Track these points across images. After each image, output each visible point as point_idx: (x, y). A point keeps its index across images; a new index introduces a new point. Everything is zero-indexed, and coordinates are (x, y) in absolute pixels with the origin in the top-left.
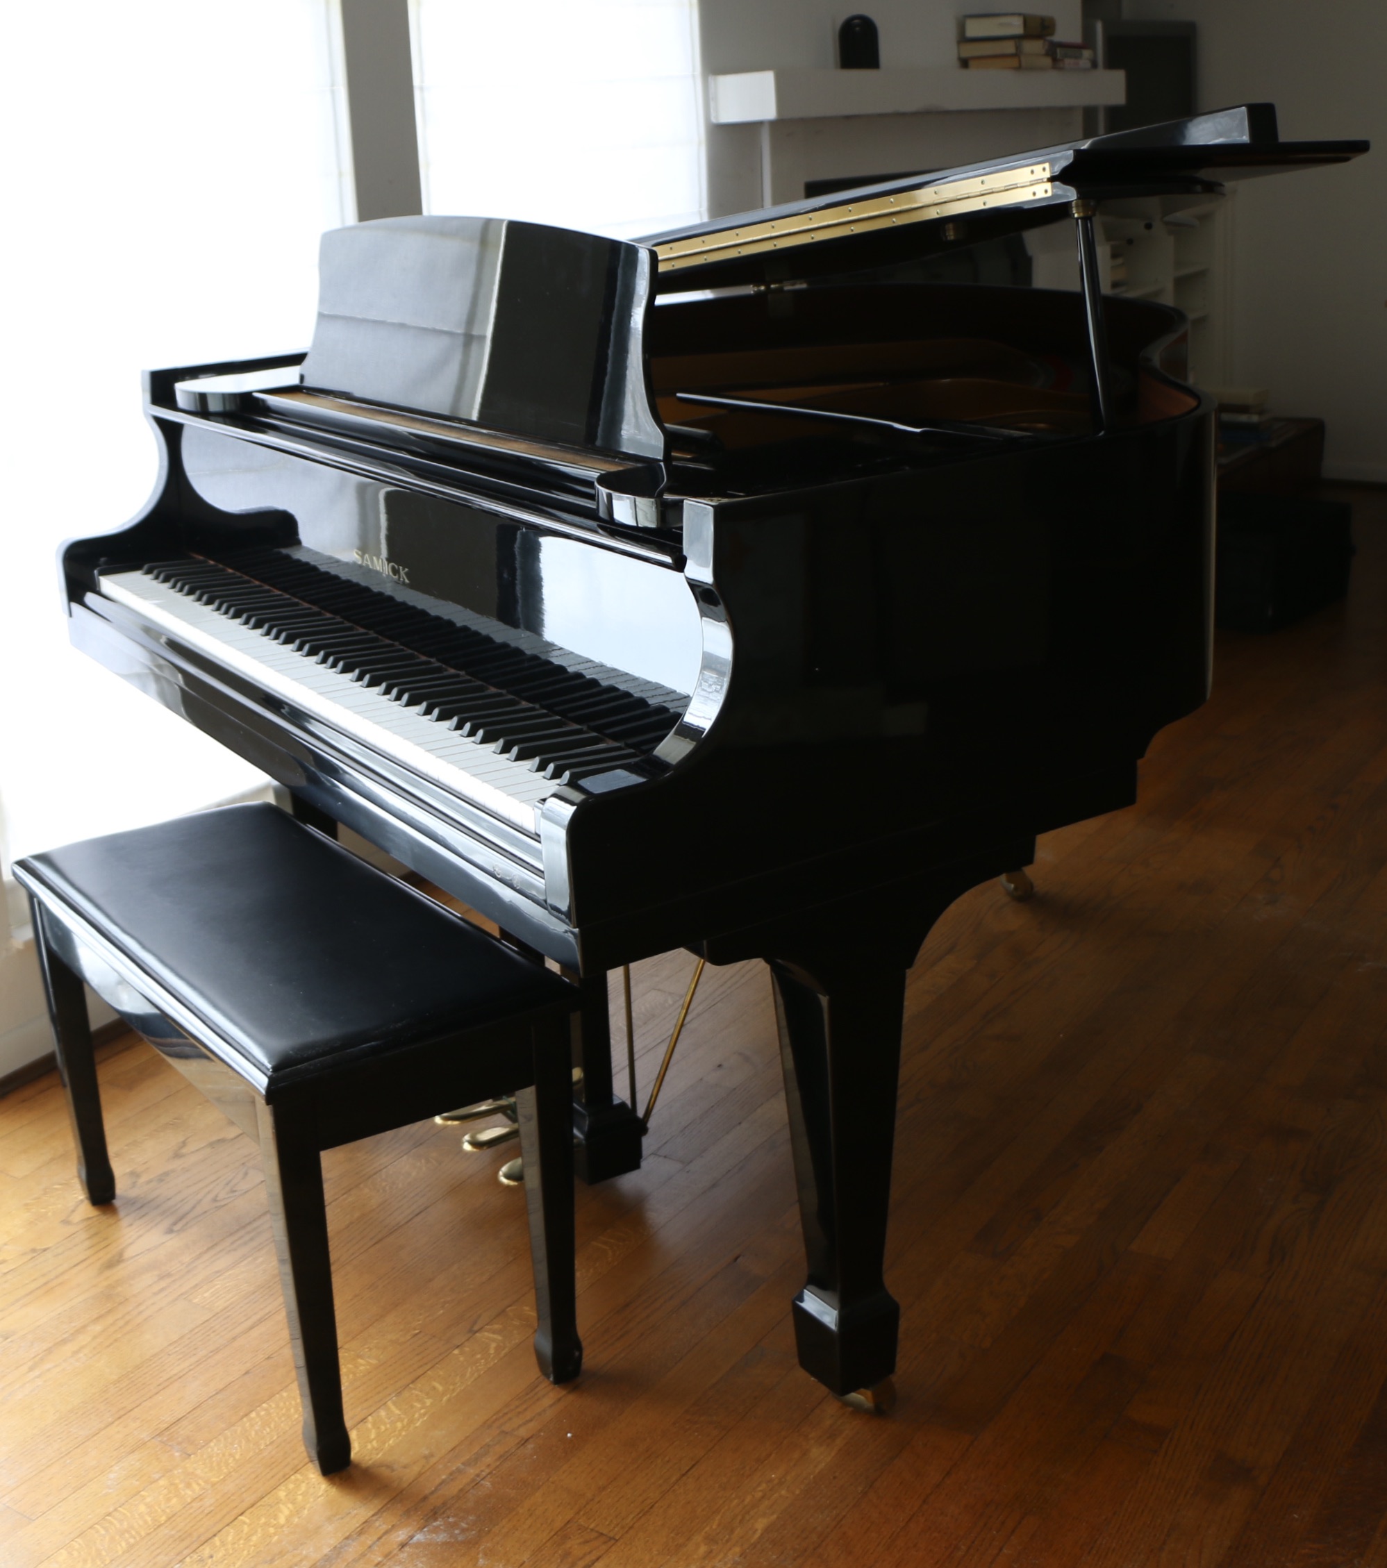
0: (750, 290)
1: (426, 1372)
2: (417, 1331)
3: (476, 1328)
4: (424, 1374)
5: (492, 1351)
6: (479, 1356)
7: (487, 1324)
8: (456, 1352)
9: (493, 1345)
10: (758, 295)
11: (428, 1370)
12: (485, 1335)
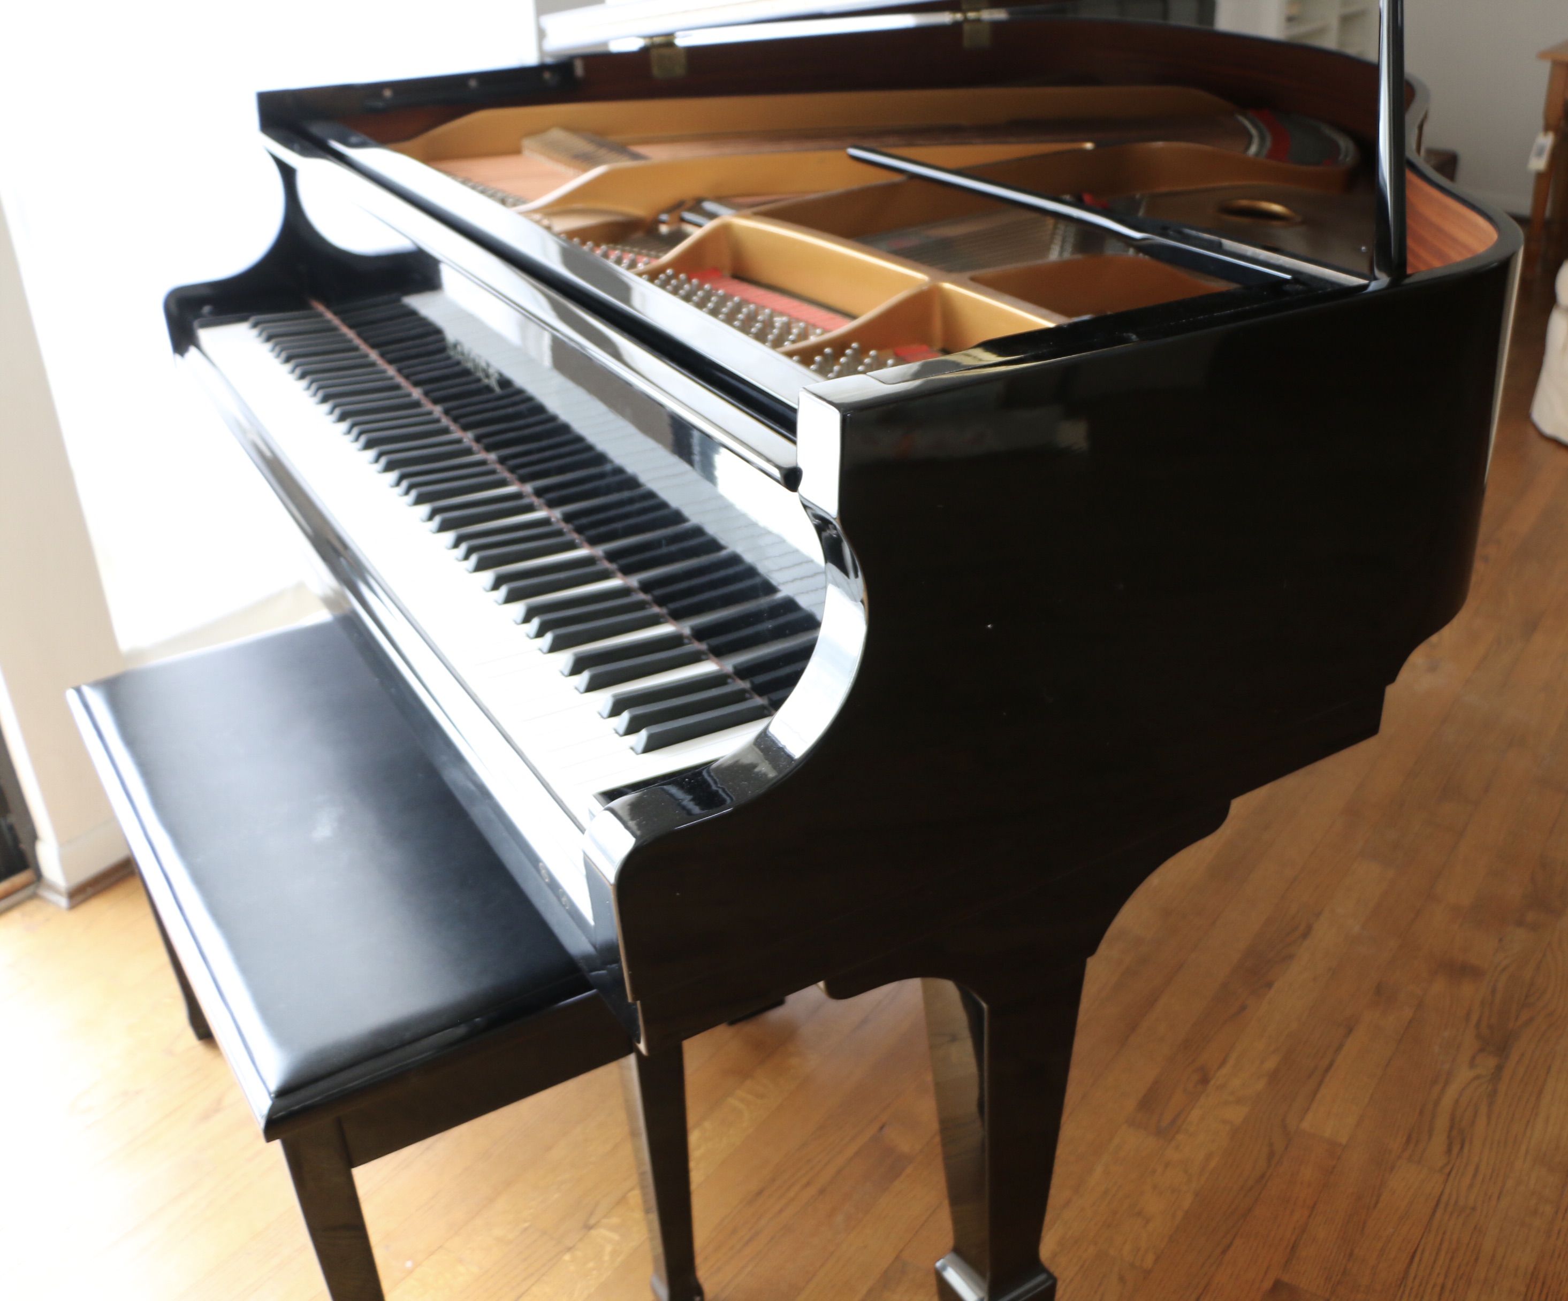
0: (945, 18)
1: (530, 1288)
2: (526, 1225)
3: (592, 1221)
4: (527, 1290)
5: (606, 1258)
6: (591, 1265)
7: (605, 1216)
8: (567, 1257)
9: (609, 1248)
10: (956, 25)
11: (533, 1285)
12: (601, 1233)
